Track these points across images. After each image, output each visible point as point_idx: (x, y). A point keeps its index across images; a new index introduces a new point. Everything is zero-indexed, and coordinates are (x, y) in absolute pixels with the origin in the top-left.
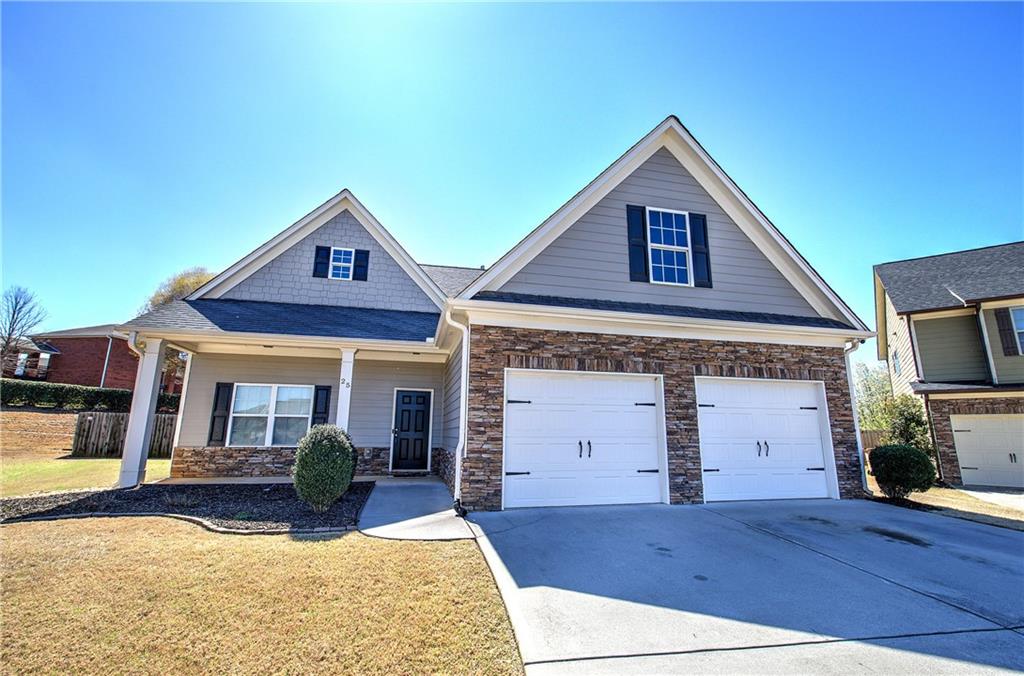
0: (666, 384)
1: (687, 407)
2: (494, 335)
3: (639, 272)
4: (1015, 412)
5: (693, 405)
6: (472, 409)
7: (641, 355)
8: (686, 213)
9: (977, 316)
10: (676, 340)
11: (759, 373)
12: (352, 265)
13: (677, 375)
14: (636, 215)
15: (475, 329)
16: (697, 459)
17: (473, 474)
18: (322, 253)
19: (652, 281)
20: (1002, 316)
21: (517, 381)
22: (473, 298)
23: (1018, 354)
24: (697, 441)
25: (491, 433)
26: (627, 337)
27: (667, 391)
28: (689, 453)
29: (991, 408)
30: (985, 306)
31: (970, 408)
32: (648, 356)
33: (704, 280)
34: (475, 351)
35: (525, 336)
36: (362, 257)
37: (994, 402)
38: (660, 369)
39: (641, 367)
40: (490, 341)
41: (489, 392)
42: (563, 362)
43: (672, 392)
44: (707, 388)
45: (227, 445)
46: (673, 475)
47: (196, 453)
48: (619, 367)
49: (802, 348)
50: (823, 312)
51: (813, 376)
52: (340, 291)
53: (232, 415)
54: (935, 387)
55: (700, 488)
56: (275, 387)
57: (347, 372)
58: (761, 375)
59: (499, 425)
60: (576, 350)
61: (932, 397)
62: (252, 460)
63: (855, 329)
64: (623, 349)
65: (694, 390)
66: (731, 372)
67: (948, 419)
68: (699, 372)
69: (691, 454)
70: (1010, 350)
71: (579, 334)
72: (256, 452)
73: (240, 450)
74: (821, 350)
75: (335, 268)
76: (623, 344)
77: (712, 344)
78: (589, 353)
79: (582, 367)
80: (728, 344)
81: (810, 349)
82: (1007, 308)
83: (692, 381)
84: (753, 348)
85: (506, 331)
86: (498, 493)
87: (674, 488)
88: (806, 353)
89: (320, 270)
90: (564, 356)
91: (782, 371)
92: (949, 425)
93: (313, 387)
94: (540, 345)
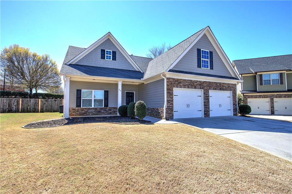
0: (204, 92)
1: (207, 97)
2: (171, 80)
3: (199, 66)
4: (260, 98)
5: (209, 96)
6: (167, 97)
8: (209, 51)
9: (256, 76)
10: (206, 82)
11: (221, 89)
12: (111, 56)
13: (206, 90)
14: (199, 51)
15: (168, 79)
17: (168, 112)
18: (103, 51)
19: (202, 68)
20: (261, 76)
21: (176, 91)
23: (262, 85)
24: (209, 104)
25: (171, 103)
26: (197, 81)
27: (204, 93)
29: (256, 97)
30: (258, 73)
31: (252, 97)
32: (200, 85)
33: (212, 68)
34: (167, 84)
35: (177, 80)
36: (114, 53)
37: (257, 96)
38: (203, 88)
39: (199, 88)
40: (170, 81)
41: (170, 93)
42: (185, 86)
43: (205, 93)
44: (211, 93)
45: (82, 107)
46: (205, 111)
47: (73, 109)
48: (195, 88)
49: (229, 84)
50: (233, 76)
51: (230, 90)
52: (108, 63)
53: (82, 99)
54: (245, 92)
55: (209, 114)
56: (93, 91)
57: (120, 87)
58: (221, 90)
59: (173, 101)
60: (187, 84)
61: (244, 94)
62: (89, 111)
63: (239, 80)
64: (196, 84)
65: (209, 93)
66: (216, 89)
67: (247, 100)
68: (210, 89)
69: (208, 107)
70: (261, 84)
71: (188, 80)
72: (90, 109)
73: (85, 108)
74: (232, 84)
75: (107, 56)
76: (196, 82)
77: (213, 83)
78: (190, 84)
79: (188, 88)
80: (215, 83)
81: (230, 84)
82: (262, 74)
83: (209, 91)
84: (220, 84)
85: (174, 79)
87: (205, 114)
88: (229, 85)
89: (103, 57)
90: (185, 85)
91: (225, 89)
92: (247, 101)
93: (104, 91)
94: (180, 83)
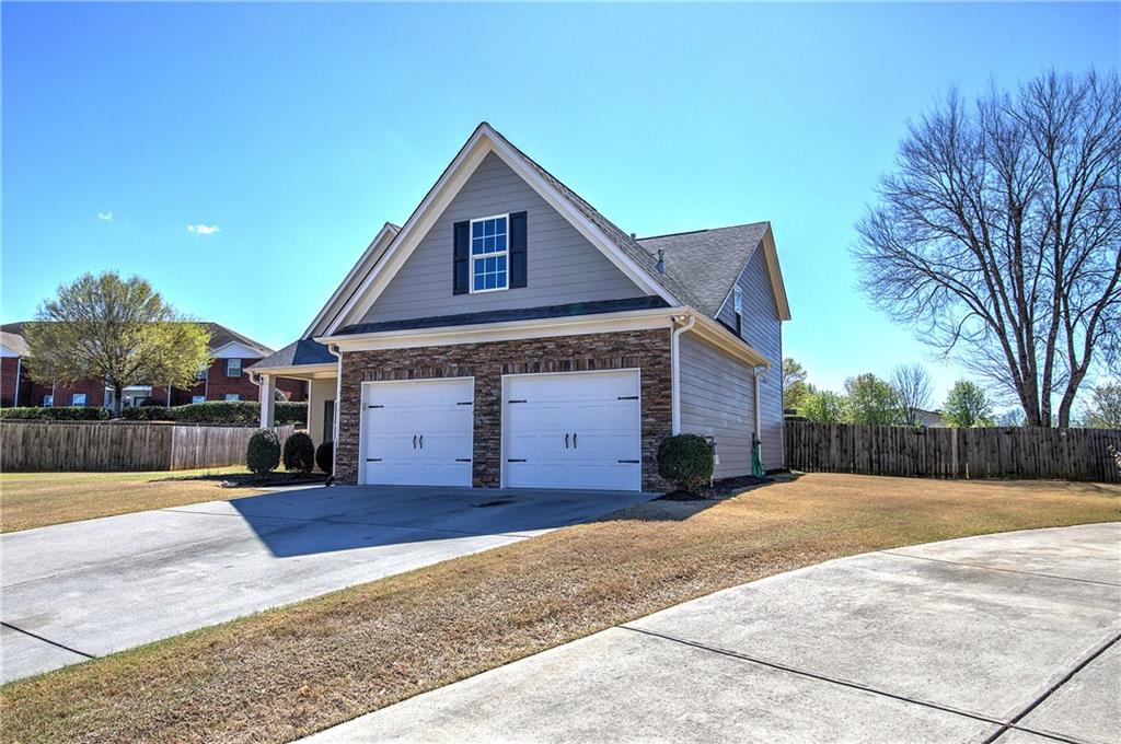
0: (476, 385)
1: (492, 404)
2: (356, 358)
3: (460, 287)
5: (498, 402)
6: (343, 414)
7: (458, 361)
8: (507, 216)
10: (487, 344)
11: (565, 367)
13: (486, 376)
14: (461, 229)
15: (345, 355)
16: (497, 450)
17: (341, 459)
19: (471, 291)
22: (333, 335)
24: (499, 434)
25: (352, 431)
26: (447, 347)
27: (476, 391)
28: (491, 444)
32: (461, 361)
33: (518, 280)
35: (373, 356)
38: (472, 372)
40: (353, 363)
41: (352, 401)
42: (398, 374)
43: (481, 391)
44: (515, 386)
46: (476, 464)
48: (439, 374)
49: (616, 334)
51: (626, 364)
55: (498, 475)
59: (358, 424)
60: (408, 362)
63: (668, 307)
64: (443, 357)
65: (500, 389)
66: (536, 369)
68: (506, 371)
69: (492, 446)
71: (411, 349)
74: (642, 334)
77: (519, 343)
78: (417, 363)
79: (411, 377)
81: (627, 334)
83: (499, 380)
84: (561, 343)
85: (363, 353)
86: (355, 473)
87: (476, 474)
88: (622, 339)
90: (399, 369)
91: (591, 362)
94: (383, 362)
